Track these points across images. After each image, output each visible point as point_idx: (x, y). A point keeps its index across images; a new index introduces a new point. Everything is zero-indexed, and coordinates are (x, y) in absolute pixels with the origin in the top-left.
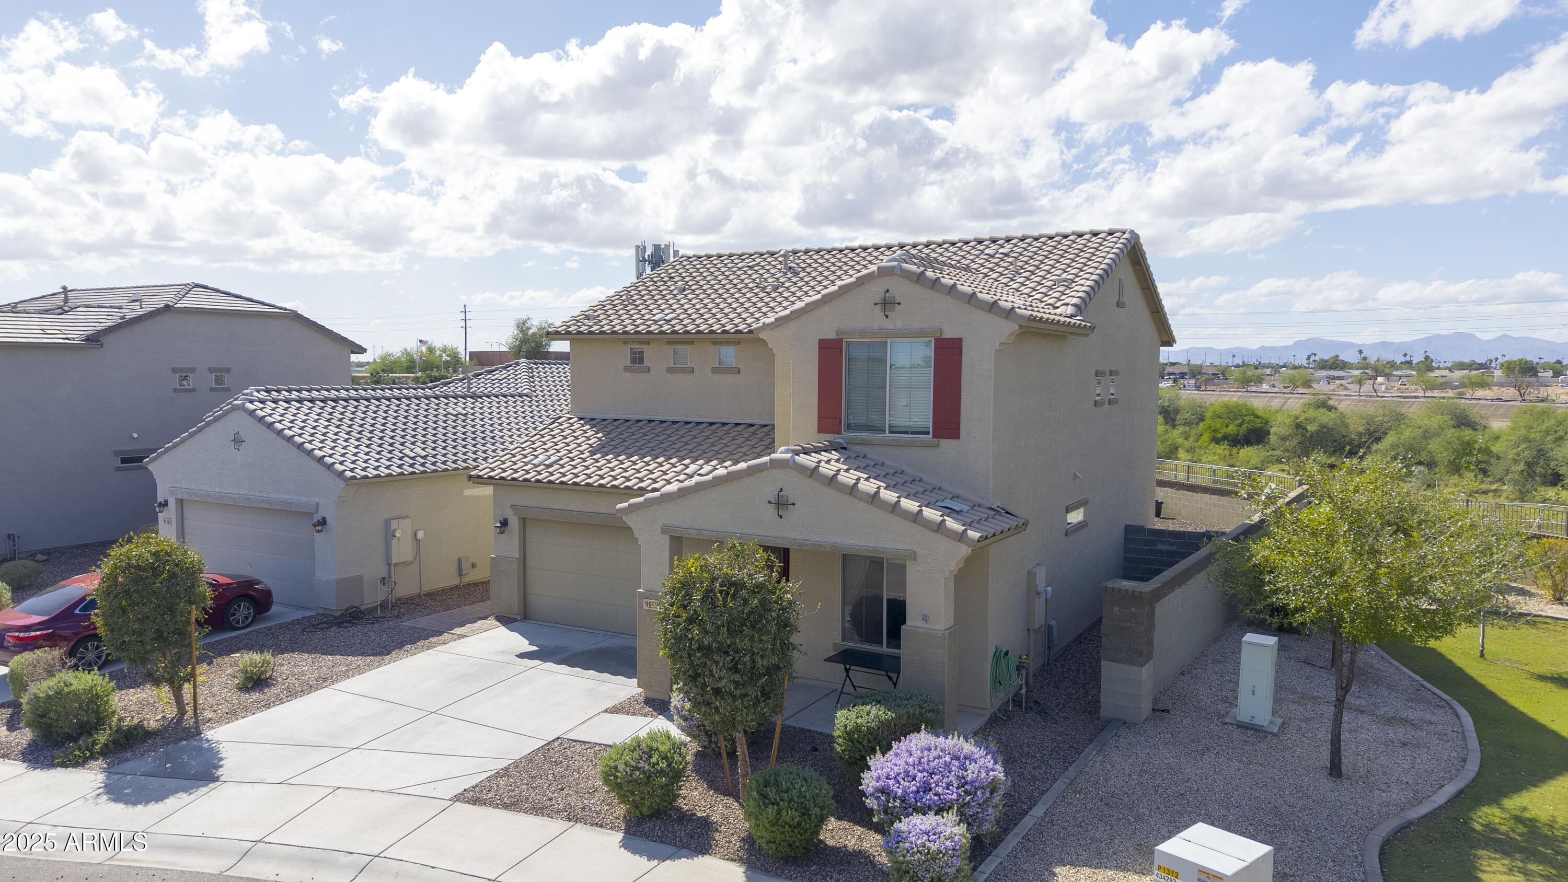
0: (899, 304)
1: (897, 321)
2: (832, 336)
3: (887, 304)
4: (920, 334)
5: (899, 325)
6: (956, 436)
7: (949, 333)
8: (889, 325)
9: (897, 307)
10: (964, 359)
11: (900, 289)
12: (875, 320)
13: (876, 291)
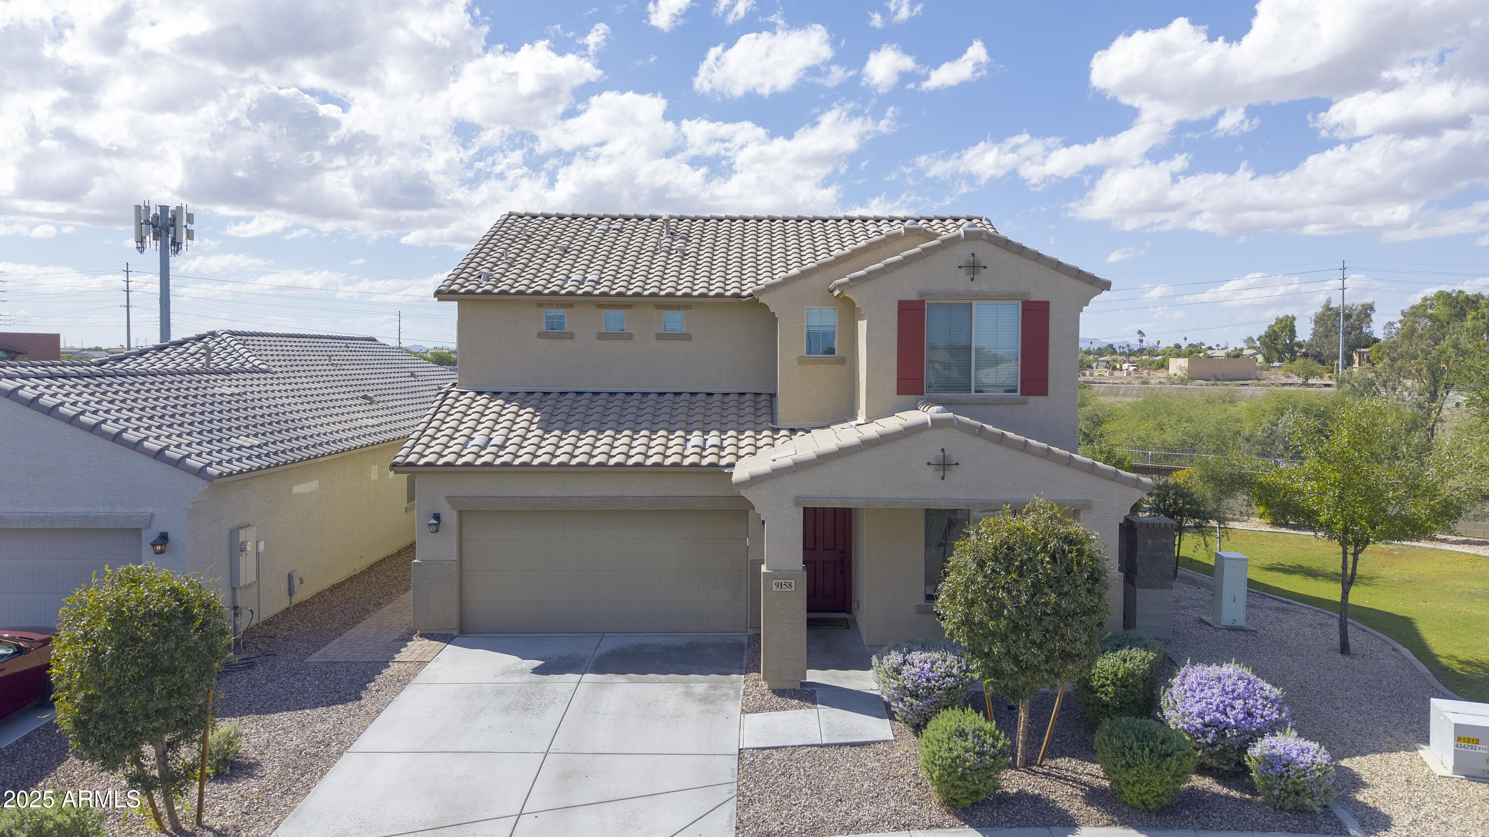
0: (985, 267)
1: (982, 283)
2: (913, 297)
3: (974, 267)
4: (1009, 297)
5: (985, 287)
6: (1044, 392)
7: (1036, 296)
8: (975, 287)
9: (983, 271)
10: (1051, 321)
11: (985, 253)
12: (961, 282)
13: (962, 254)
